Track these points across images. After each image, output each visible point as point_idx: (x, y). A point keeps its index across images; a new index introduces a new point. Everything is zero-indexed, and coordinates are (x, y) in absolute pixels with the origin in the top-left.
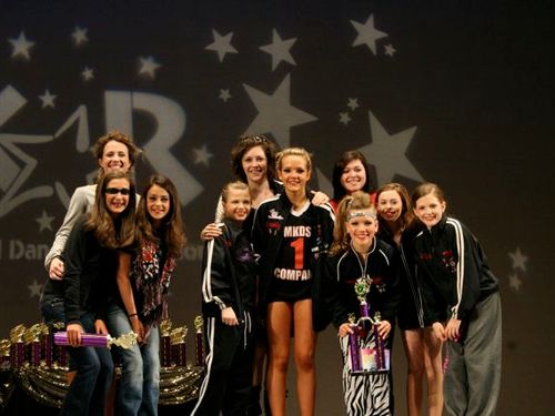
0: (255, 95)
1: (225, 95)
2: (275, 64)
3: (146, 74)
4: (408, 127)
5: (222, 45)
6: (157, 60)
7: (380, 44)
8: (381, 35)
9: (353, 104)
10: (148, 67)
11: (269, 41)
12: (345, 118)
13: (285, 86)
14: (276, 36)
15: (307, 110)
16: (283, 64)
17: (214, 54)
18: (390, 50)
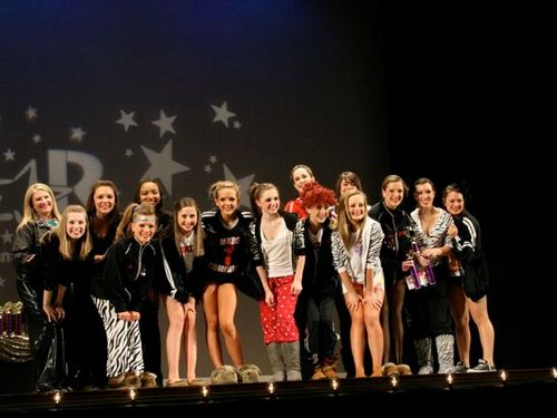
0: (149, 153)
1: (129, 153)
2: (162, 133)
3: (77, 139)
4: (250, 174)
5: (127, 120)
6: (83, 130)
7: (231, 120)
8: (232, 115)
9: (213, 159)
10: (77, 134)
11: (158, 118)
12: (208, 169)
13: (169, 147)
14: (163, 114)
15: (182, 163)
16: (168, 133)
17: (122, 126)
18: (237, 125)
